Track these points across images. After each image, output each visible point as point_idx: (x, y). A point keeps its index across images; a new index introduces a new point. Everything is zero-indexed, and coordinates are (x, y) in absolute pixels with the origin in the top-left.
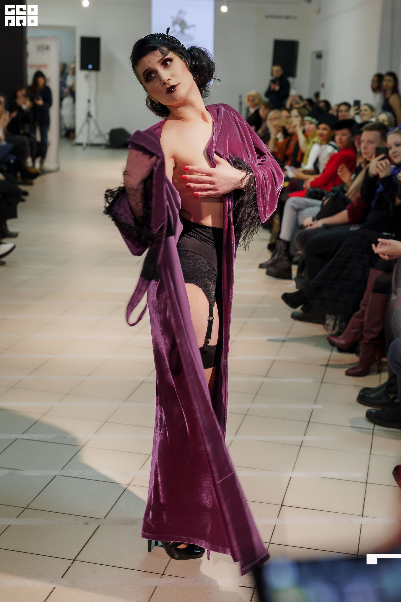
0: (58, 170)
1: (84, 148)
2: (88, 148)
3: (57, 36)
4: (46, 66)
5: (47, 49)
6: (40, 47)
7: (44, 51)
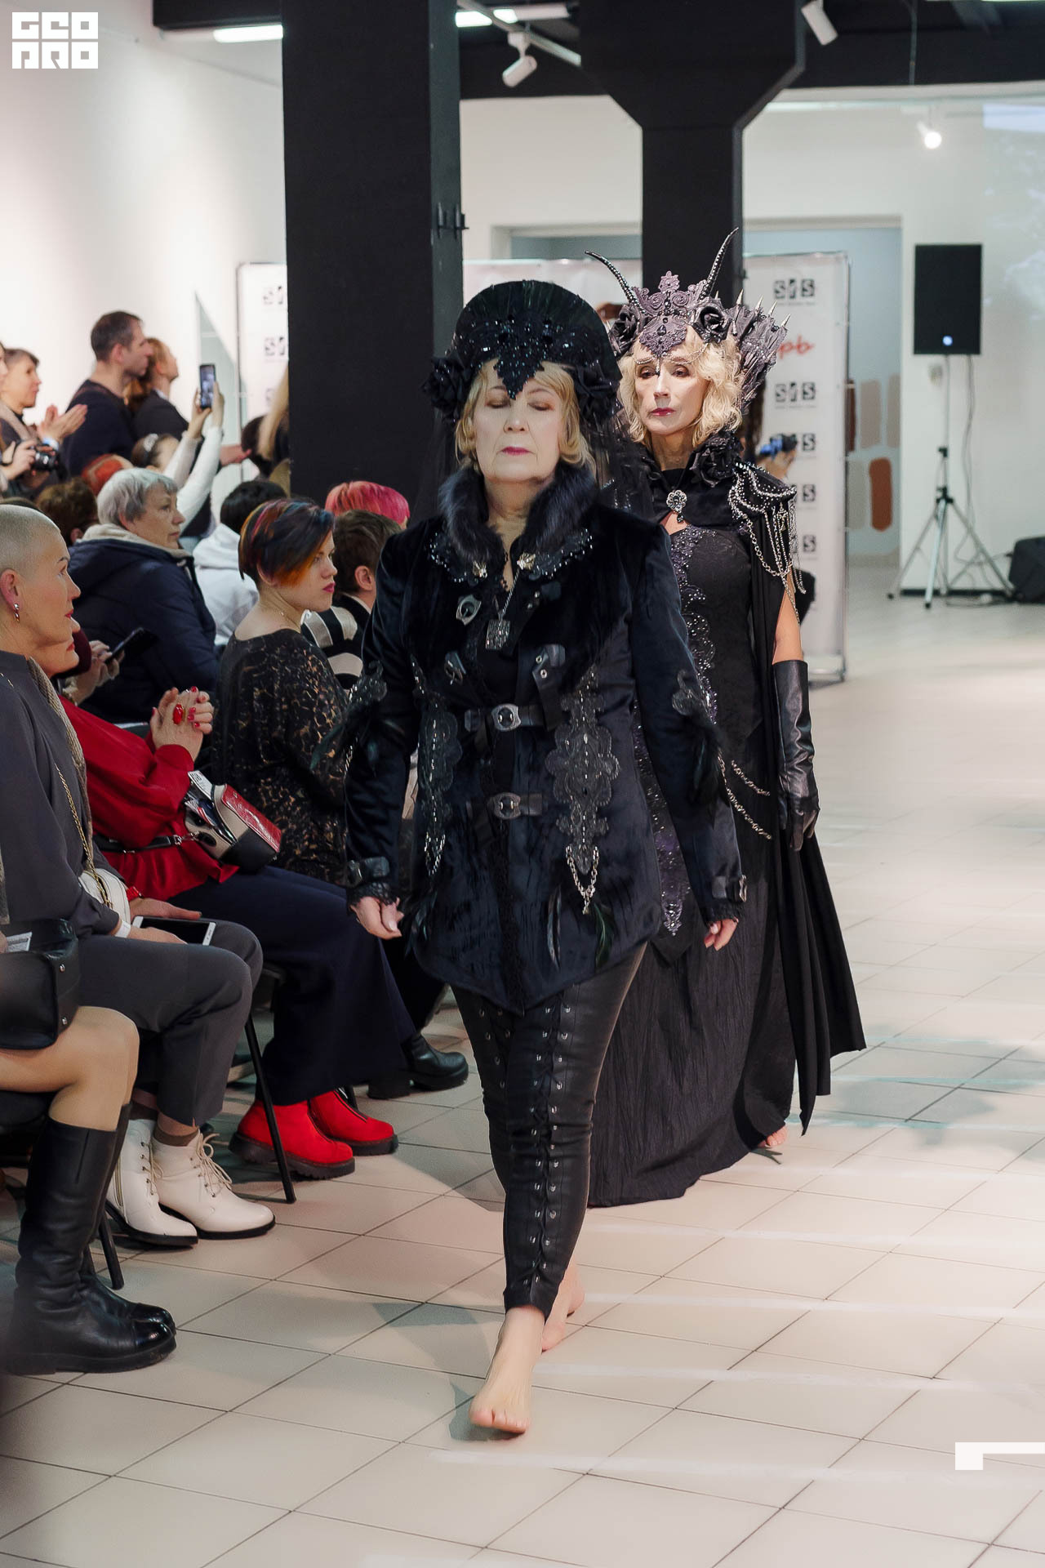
0: (841, 678)
1: (928, 606)
2: (938, 604)
3: (839, 252)
4: (799, 346)
5: (806, 293)
6: (782, 287)
7: (799, 298)
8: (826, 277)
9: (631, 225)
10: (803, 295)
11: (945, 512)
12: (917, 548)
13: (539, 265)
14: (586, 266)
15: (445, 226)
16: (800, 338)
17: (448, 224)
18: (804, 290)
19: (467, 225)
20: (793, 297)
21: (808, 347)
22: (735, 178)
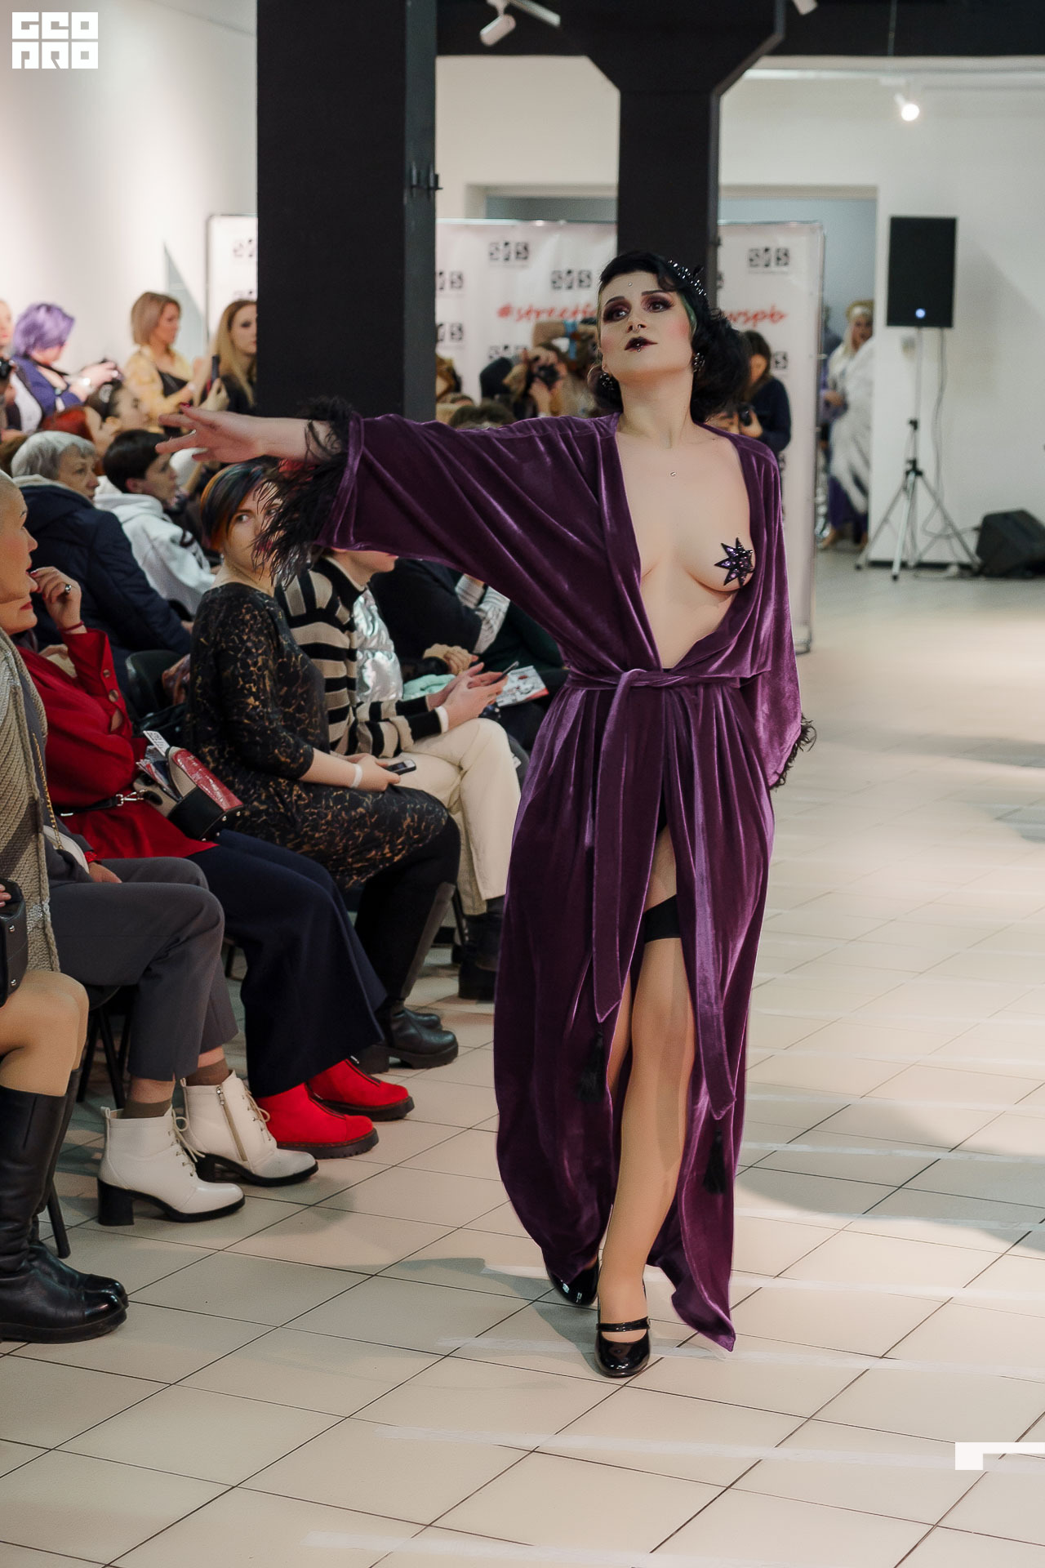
0: (807, 648)
1: (895, 578)
2: (905, 576)
3: (814, 221)
4: (772, 315)
5: (783, 261)
6: (757, 255)
7: (773, 267)
8: (801, 247)
9: (607, 187)
10: (778, 264)
11: (914, 485)
12: (885, 520)
13: (513, 226)
14: (560, 228)
15: (418, 186)
16: (773, 307)
17: (422, 184)
18: (778, 259)
19: (441, 184)
20: (767, 265)
21: (782, 317)
22: (712, 145)
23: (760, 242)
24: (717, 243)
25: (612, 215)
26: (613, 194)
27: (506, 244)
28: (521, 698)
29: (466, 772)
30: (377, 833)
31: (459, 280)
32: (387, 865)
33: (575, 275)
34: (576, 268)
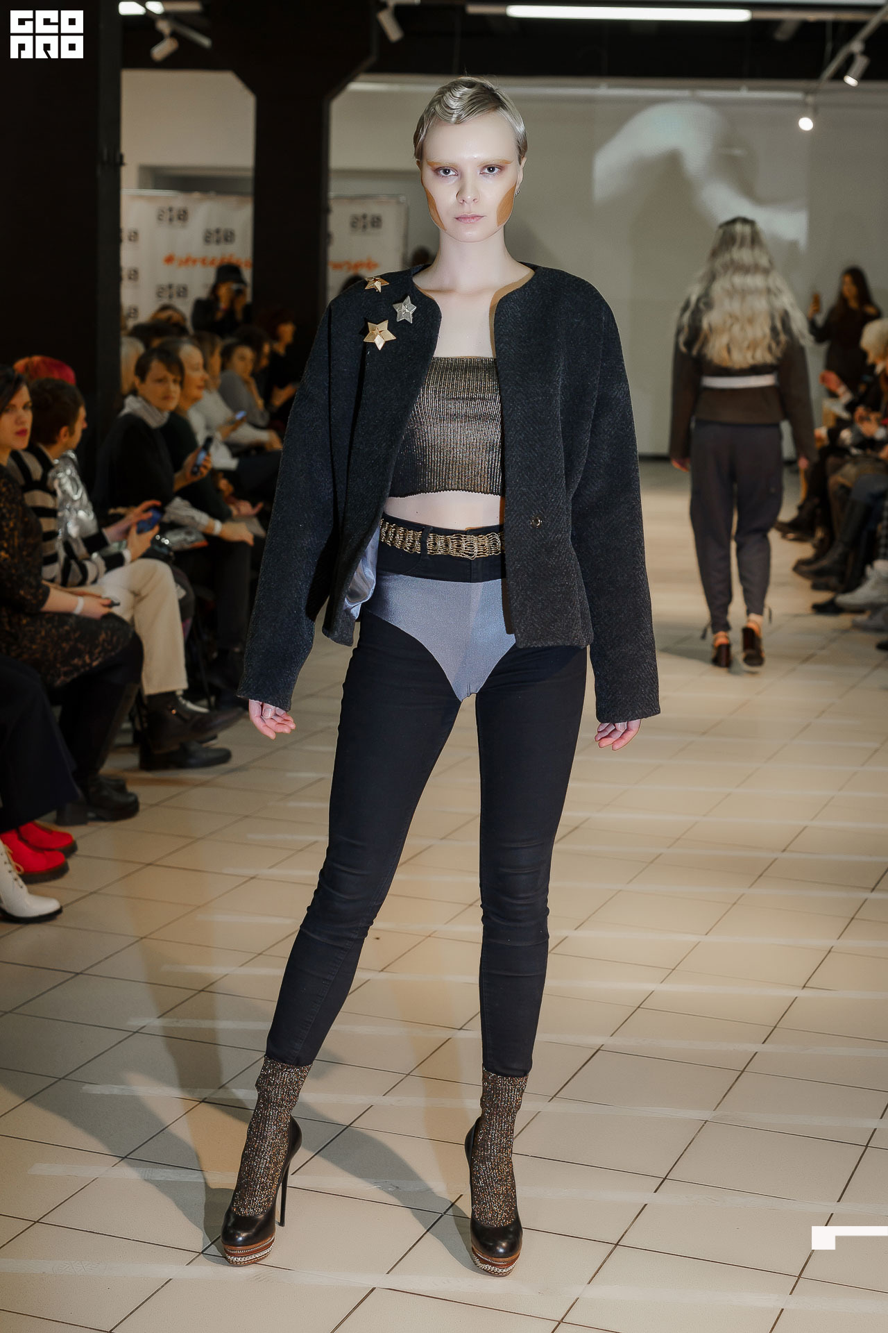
3: (399, 196)
4: (368, 265)
5: (376, 224)
6: (357, 220)
7: (369, 229)
8: (390, 215)
10: (372, 227)
13: (175, 196)
14: (211, 198)
15: (108, 162)
16: (369, 259)
17: (111, 161)
18: (373, 223)
19: (124, 161)
20: (365, 227)
21: (375, 266)
22: (324, 138)
23: (358, 210)
24: (327, 211)
25: (249, 188)
26: (250, 174)
27: (171, 210)
28: (187, 546)
29: (142, 599)
30: (80, 646)
31: (134, 236)
32: (87, 668)
33: (222, 234)
34: (223, 227)
